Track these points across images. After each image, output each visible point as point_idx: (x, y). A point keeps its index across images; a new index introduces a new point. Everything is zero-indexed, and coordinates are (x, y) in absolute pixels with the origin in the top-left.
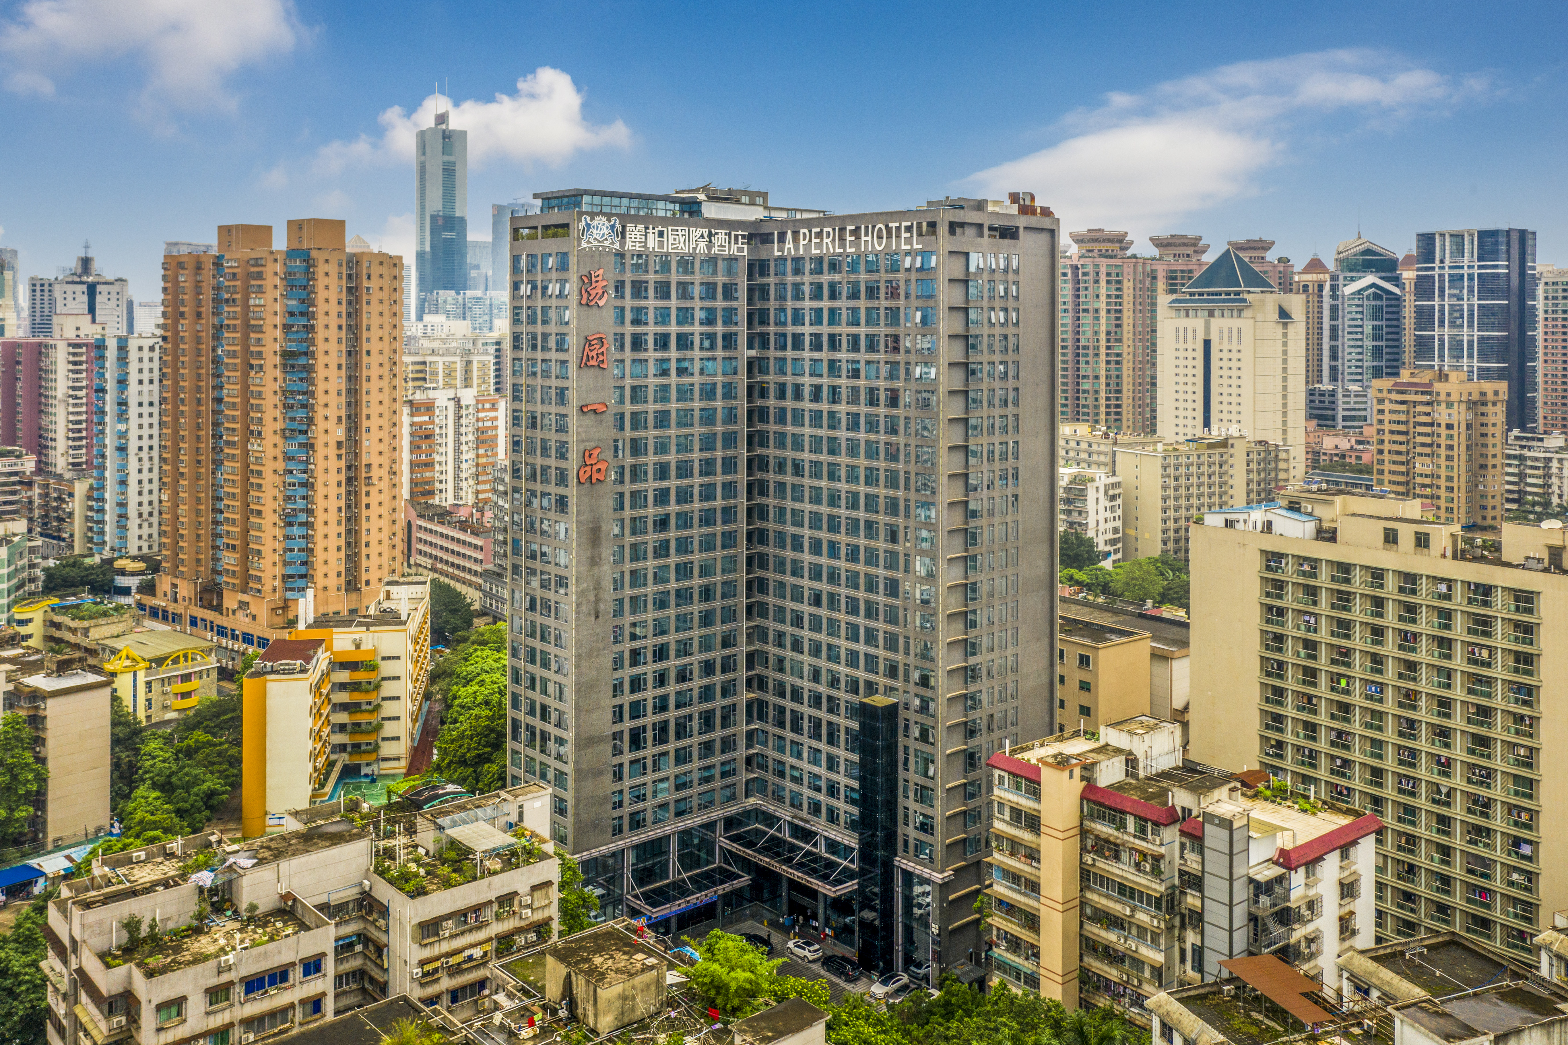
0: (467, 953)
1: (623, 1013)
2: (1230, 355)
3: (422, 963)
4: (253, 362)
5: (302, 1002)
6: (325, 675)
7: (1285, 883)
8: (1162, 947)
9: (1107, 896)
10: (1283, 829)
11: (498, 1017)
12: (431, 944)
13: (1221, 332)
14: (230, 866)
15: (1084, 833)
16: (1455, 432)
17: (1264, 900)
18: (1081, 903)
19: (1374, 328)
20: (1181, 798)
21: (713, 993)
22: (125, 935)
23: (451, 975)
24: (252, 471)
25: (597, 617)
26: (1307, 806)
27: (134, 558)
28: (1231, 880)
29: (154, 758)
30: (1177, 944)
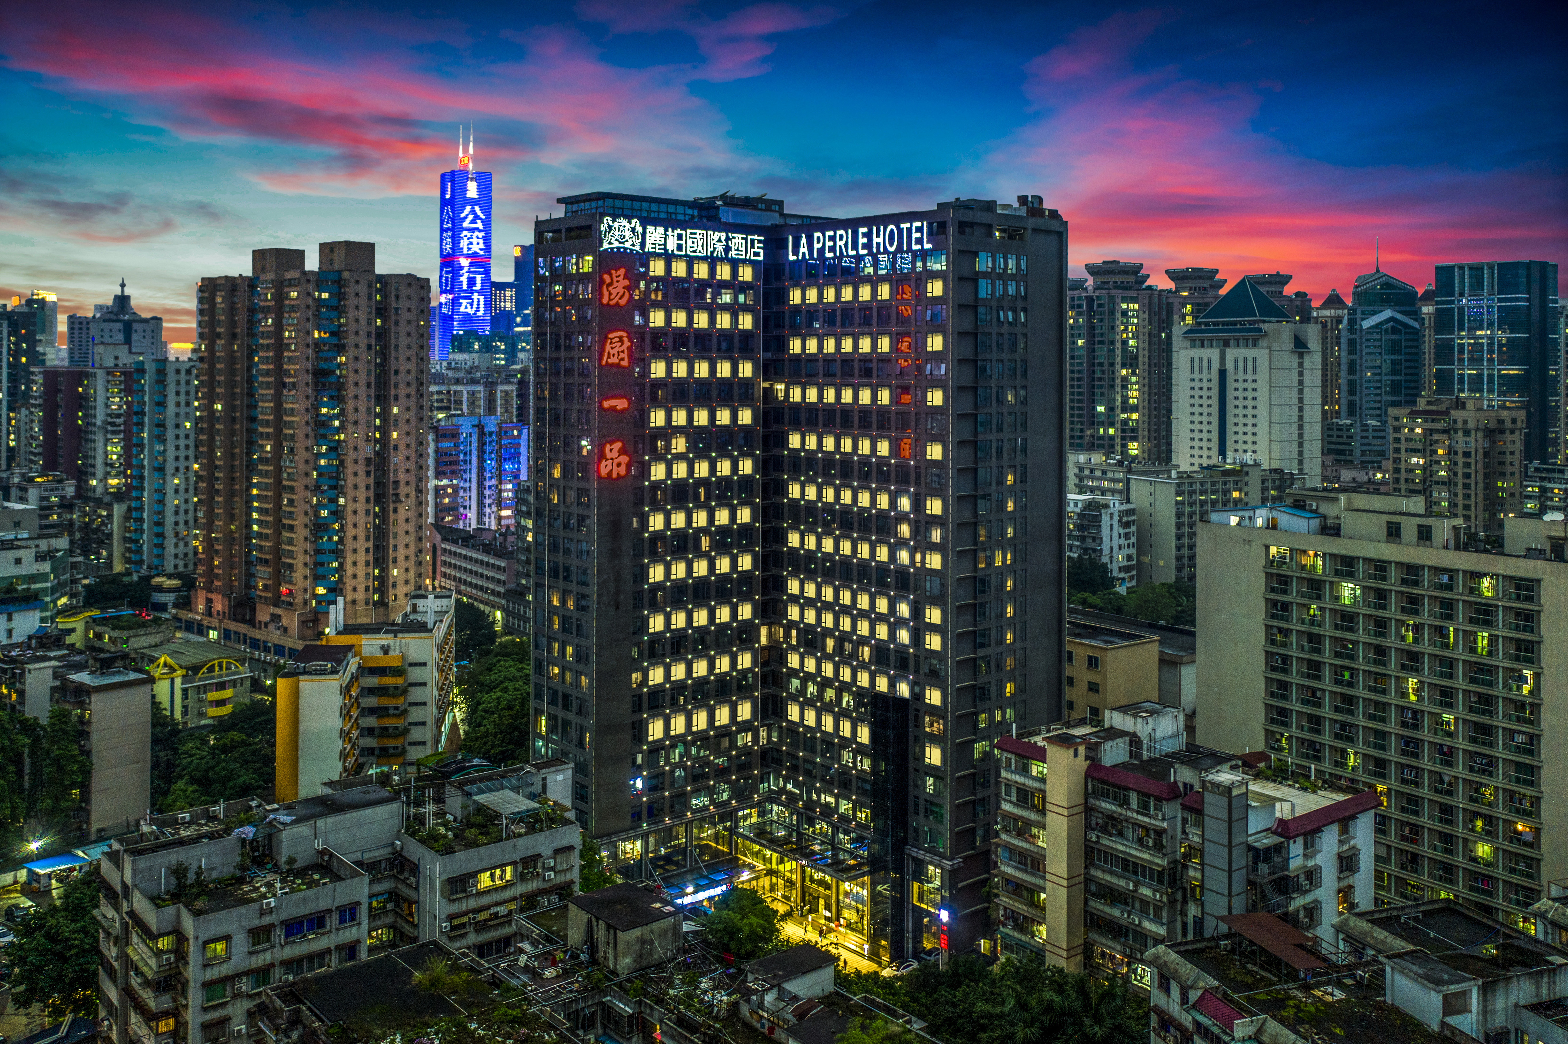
0: (493, 910)
1: (641, 956)
2: (1246, 385)
3: (450, 918)
4: (287, 380)
5: (339, 948)
6: (354, 678)
7: (1284, 852)
8: (1165, 920)
9: (1111, 873)
10: (1281, 800)
11: (523, 960)
12: (459, 899)
13: (1236, 361)
14: (270, 823)
15: (1089, 810)
16: (1472, 460)
17: (1263, 868)
18: (1086, 879)
19: (1393, 362)
20: (1184, 775)
21: (726, 939)
22: (173, 881)
23: (478, 931)
24: (285, 487)
25: (617, 608)
26: (1307, 784)
27: (170, 576)
28: (1230, 846)
29: (192, 756)
30: (1179, 918)
